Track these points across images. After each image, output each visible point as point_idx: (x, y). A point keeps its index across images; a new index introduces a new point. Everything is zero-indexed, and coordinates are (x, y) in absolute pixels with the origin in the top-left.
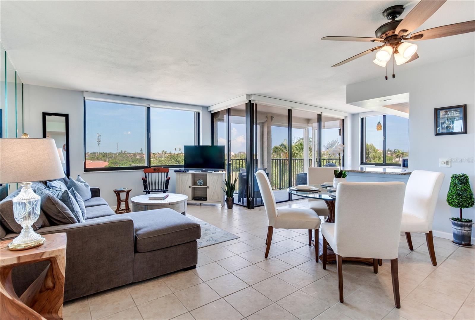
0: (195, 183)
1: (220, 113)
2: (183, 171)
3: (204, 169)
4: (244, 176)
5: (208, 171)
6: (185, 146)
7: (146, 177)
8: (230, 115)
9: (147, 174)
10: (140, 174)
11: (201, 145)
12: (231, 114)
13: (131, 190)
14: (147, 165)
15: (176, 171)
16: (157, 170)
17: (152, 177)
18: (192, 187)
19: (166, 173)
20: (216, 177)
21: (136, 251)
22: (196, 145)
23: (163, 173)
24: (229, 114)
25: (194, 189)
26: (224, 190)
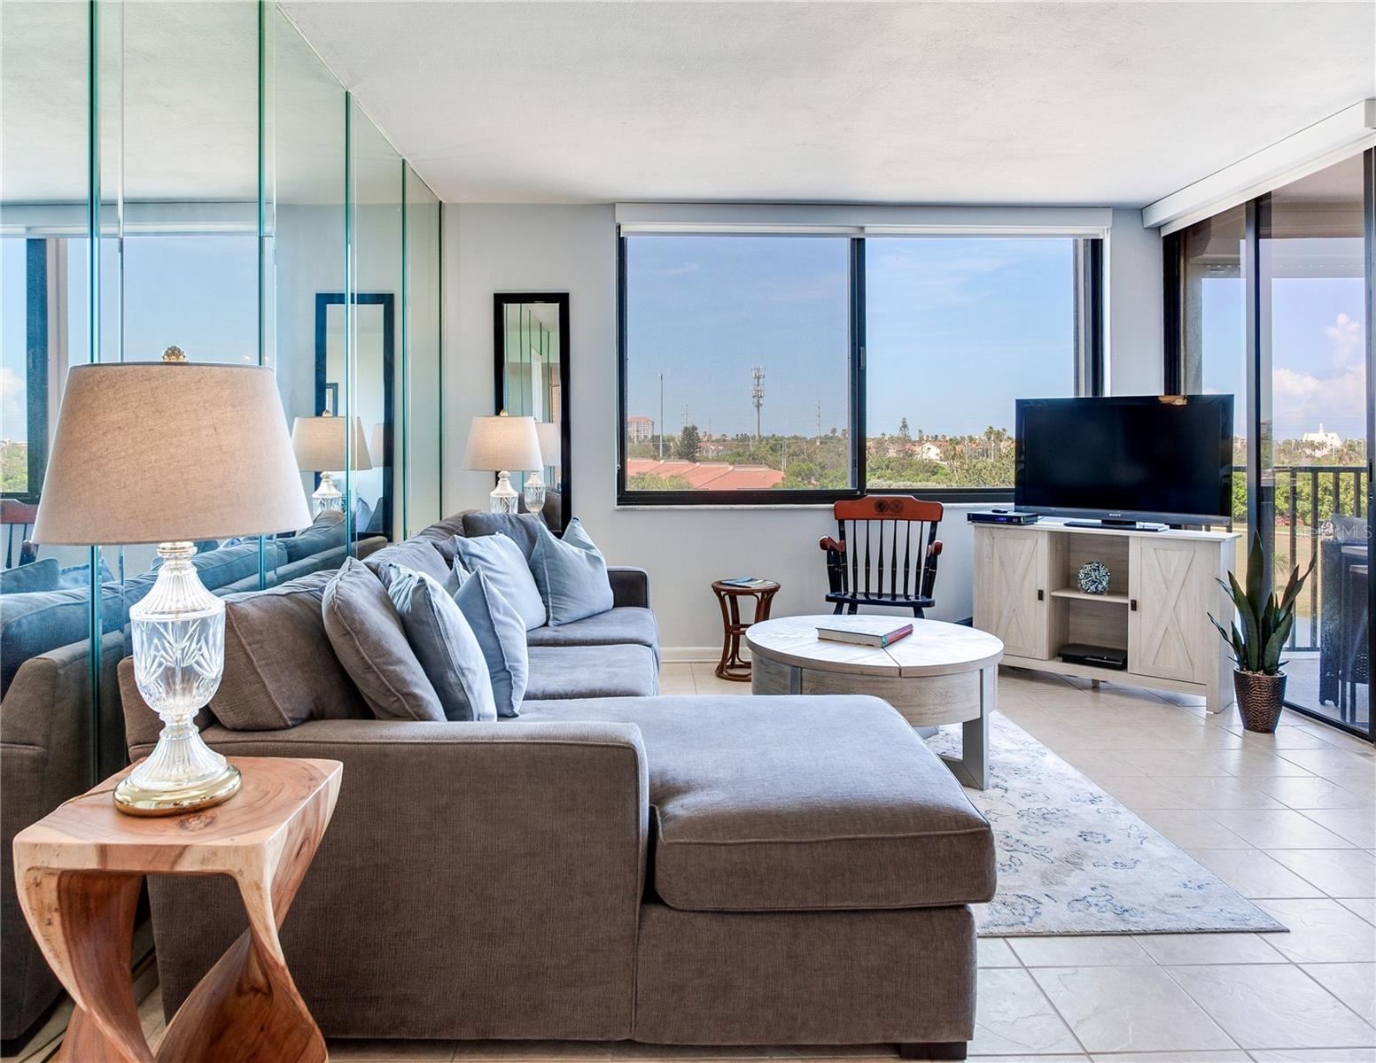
0: (1066, 578)
1: (1213, 222)
2: (1010, 520)
3: (1115, 514)
4: (1357, 560)
5: (1139, 525)
6: (1020, 403)
7: (842, 535)
8: (1269, 236)
9: (849, 524)
10: (819, 522)
11: (1108, 392)
12: (1274, 230)
13: (776, 589)
14: (853, 485)
15: (974, 518)
16: (891, 507)
17: (867, 536)
18: (1054, 598)
19: (927, 525)
20: (1177, 559)
21: (651, 896)
22: (1082, 395)
23: (915, 525)
24: (1262, 231)
25: (1063, 610)
26: (1224, 633)
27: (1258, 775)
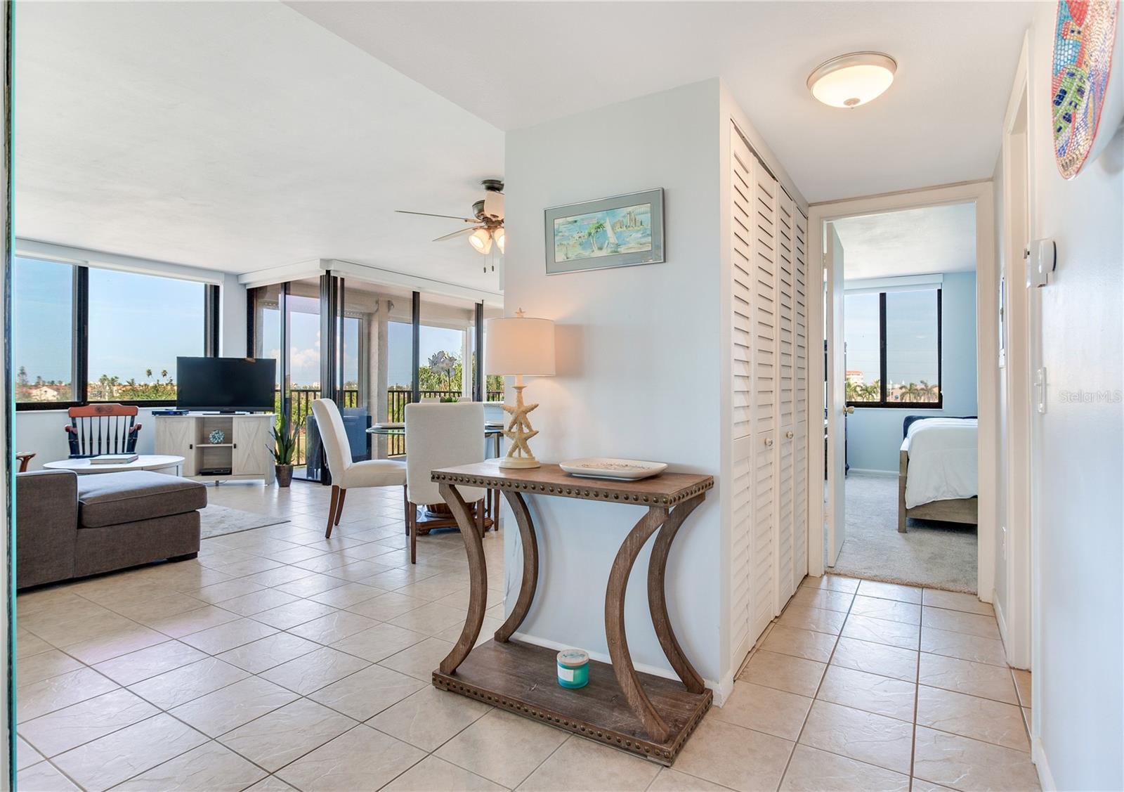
0: (203, 438)
1: (268, 289)
2: (175, 413)
3: (226, 409)
5: (236, 413)
6: (178, 358)
7: (75, 425)
8: (289, 294)
9: (78, 420)
10: (60, 419)
11: (221, 355)
12: (291, 292)
13: (33, 456)
14: (79, 400)
15: (154, 413)
16: (104, 410)
17: (88, 425)
18: (198, 448)
19: (129, 418)
20: (253, 425)
22: (209, 356)
23: (121, 418)
24: (287, 292)
25: (202, 452)
26: (271, 451)
27: (284, 501)
